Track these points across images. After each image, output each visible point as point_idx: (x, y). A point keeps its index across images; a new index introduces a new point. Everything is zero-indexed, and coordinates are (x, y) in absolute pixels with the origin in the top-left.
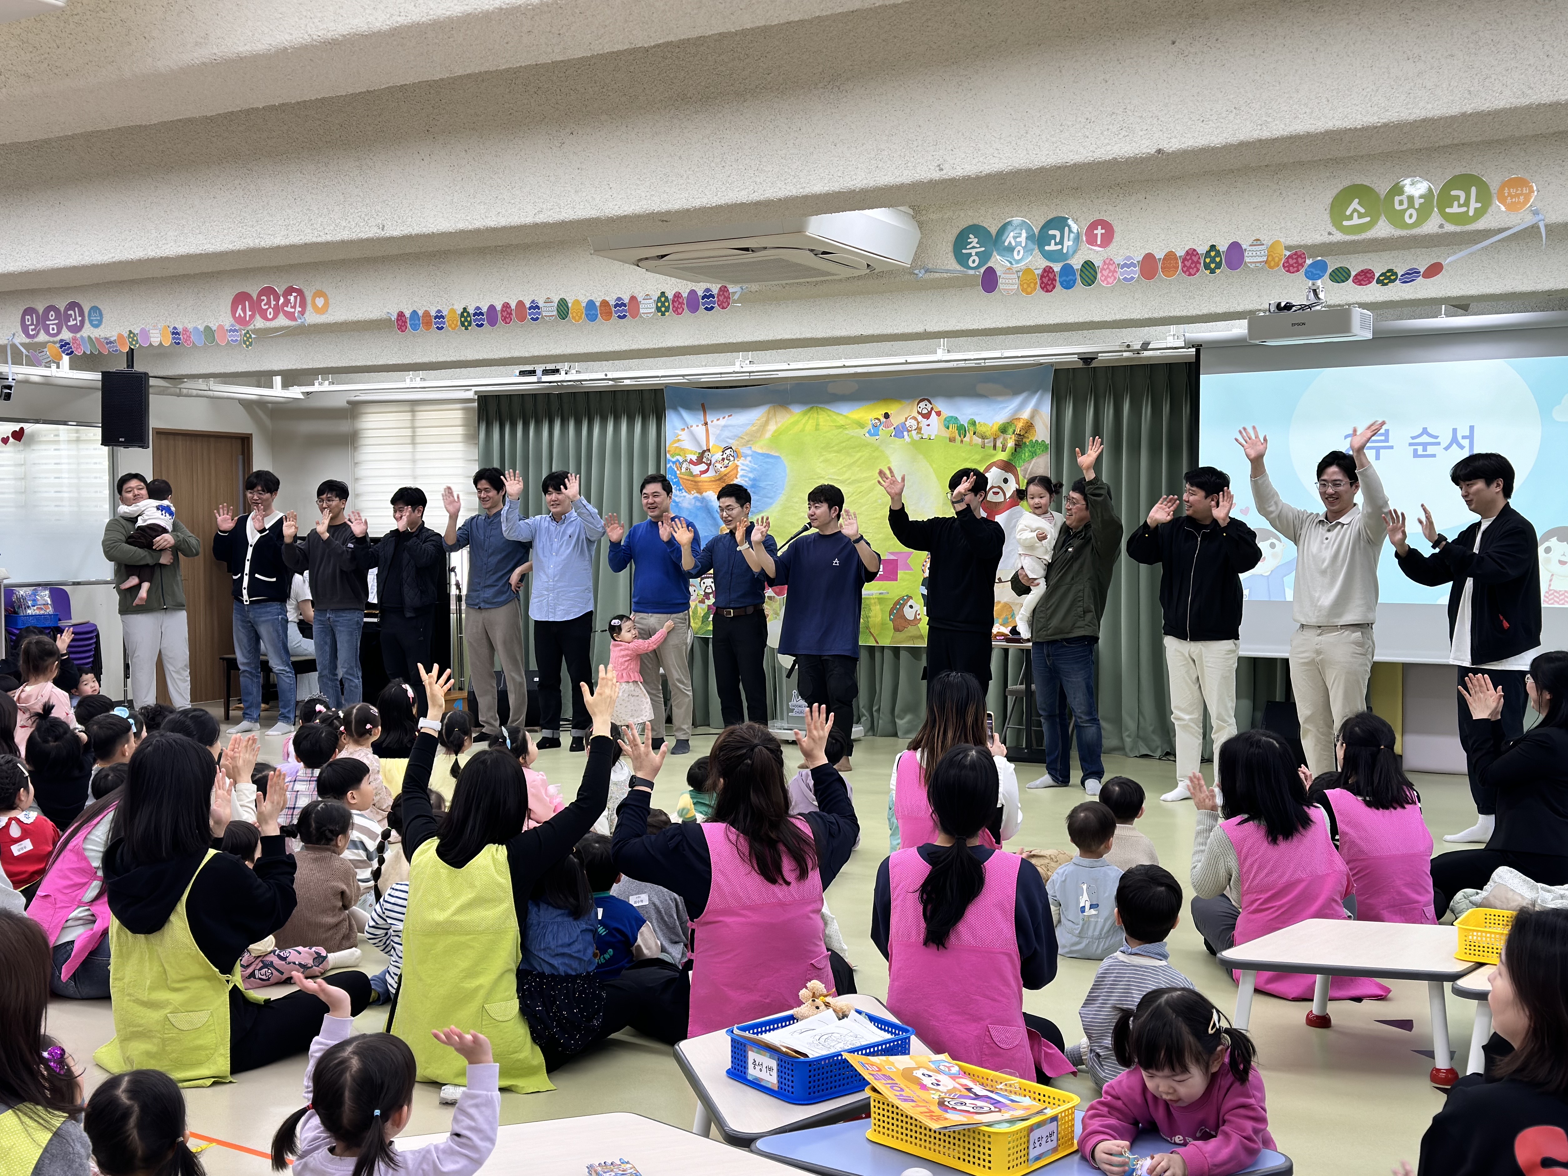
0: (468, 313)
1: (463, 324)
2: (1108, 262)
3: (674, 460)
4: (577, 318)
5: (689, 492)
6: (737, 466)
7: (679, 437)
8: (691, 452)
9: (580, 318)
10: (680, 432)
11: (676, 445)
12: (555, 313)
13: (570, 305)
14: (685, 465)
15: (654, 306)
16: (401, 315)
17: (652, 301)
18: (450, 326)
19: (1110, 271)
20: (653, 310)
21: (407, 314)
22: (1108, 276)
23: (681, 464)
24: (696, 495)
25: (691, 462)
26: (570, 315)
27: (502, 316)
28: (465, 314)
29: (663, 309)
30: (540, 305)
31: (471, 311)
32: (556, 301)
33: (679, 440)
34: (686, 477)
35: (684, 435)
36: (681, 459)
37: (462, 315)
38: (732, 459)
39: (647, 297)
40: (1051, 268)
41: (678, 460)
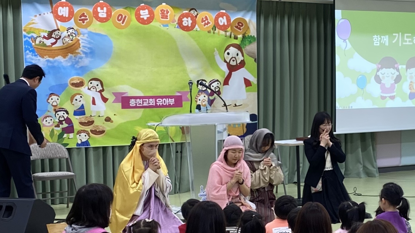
3: (30, 35)
5: (43, 57)
6: (79, 40)
7: (33, 21)
8: (43, 31)
10: (34, 18)
11: (30, 26)
14: (38, 40)
23: (35, 39)
24: (48, 58)
25: (44, 37)
33: (33, 23)
34: (39, 47)
35: (37, 20)
36: (35, 36)
38: (74, 35)
41: (32, 36)
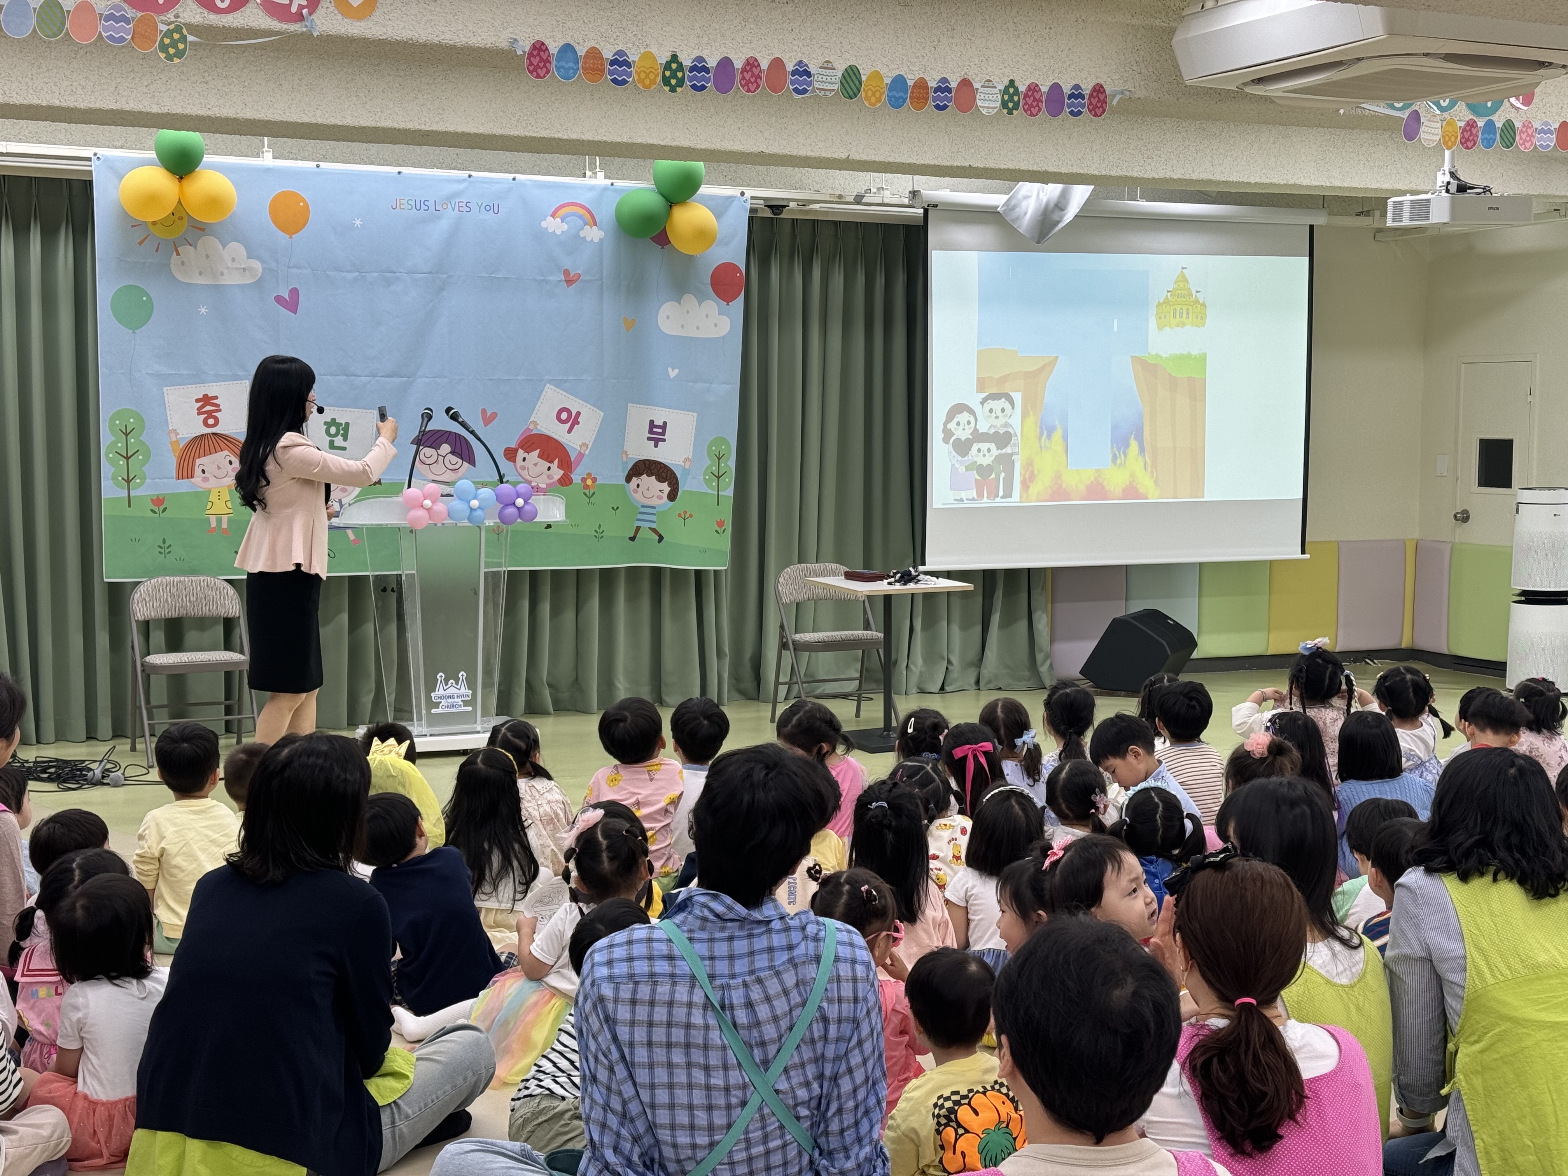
0: (680, 65)
1: (666, 81)
2: (1527, 125)
4: (873, 100)
9: (879, 100)
12: (836, 87)
13: (864, 78)
15: (1000, 98)
16: (539, 48)
17: (996, 91)
18: (641, 81)
19: (1528, 135)
20: (998, 104)
21: (554, 48)
22: (1526, 141)
26: (862, 93)
27: (743, 78)
28: (674, 66)
29: (1011, 105)
30: (813, 69)
31: (687, 61)
32: (841, 68)
37: (667, 66)
39: (988, 85)
40: (1475, 122)
